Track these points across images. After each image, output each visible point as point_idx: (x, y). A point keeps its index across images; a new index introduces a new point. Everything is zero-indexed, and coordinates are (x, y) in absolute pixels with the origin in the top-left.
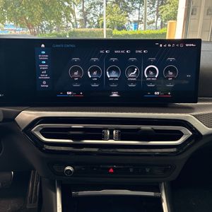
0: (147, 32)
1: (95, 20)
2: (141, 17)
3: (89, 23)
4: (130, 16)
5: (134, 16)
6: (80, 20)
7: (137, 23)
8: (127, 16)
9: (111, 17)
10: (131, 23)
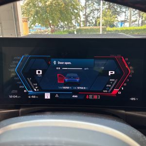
0: (132, 28)
1: (94, 21)
2: (126, 17)
3: (90, 23)
4: (119, 17)
5: (122, 17)
6: (83, 21)
7: (123, 22)
8: (116, 17)
9: (106, 19)
10: (119, 22)
